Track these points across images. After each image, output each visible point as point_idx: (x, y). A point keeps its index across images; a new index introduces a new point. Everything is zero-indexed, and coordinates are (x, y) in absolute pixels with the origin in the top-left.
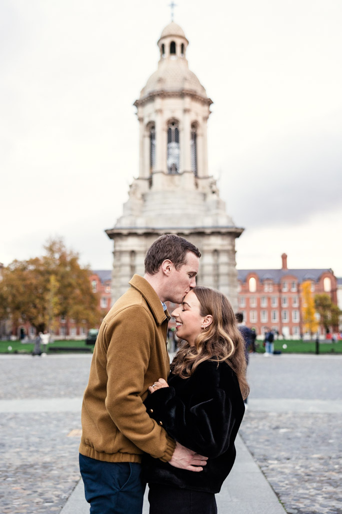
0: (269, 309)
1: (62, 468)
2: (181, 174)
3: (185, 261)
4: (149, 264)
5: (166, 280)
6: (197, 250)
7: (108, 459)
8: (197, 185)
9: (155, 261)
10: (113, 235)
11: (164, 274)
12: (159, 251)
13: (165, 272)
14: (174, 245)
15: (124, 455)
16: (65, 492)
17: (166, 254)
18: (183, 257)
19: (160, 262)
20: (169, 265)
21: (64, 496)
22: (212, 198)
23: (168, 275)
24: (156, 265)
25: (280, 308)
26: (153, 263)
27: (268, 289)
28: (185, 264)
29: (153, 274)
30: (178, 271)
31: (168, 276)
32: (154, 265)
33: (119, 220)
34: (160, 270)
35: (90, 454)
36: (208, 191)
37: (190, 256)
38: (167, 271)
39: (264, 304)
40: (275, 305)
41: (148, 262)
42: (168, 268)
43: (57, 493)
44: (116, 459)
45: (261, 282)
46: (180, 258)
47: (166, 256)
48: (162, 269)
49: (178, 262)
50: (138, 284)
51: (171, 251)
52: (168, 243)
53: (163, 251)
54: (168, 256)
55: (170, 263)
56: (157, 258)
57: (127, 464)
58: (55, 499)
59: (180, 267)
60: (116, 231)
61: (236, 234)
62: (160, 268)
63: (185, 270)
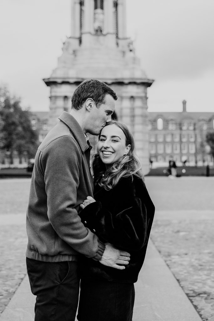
0: (173, 142)
1: (10, 269)
2: (105, 35)
3: (104, 101)
4: (75, 101)
5: (88, 114)
6: (115, 94)
7: (50, 260)
8: (117, 44)
9: (80, 99)
10: (49, 83)
11: (87, 109)
12: (84, 91)
13: (88, 108)
14: (96, 87)
15: (63, 257)
16: (12, 287)
17: (89, 94)
18: (103, 97)
19: (84, 100)
20: (92, 102)
21: (12, 290)
22: (129, 55)
23: (89, 110)
24: (80, 102)
25: (181, 142)
26: (78, 100)
27: (172, 127)
28: (104, 103)
29: (78, 109)
30: (98, 108)
31: (89, 112)
32: (79, 102)
33: (54, 71)
34: (84, 106)
35: (35, 257)
36: (127, 49)
37: (108, 97)
38: (89, 107)
39: (169, 139)
40: (177, 139)
41: (74, 99)
42: (90, 105)
43: (6, 288)
44: (57, 260)
45: (166, 122)
46: (101, 98)
47: (90, 95)
48: (85, 105)
49: (99, 101)
50: (66, 119)
51: (94, 92)
52: (92, 85)
53: (87, 92)
54: (91, 95)
55: (92, 101)
56: (82, 96)
57: (66, 262)
58: (4, 293)
59: (100, 105)
60: (51, 80)
61: (148, 84)
62: (84, 104)
63: (103, 108)
